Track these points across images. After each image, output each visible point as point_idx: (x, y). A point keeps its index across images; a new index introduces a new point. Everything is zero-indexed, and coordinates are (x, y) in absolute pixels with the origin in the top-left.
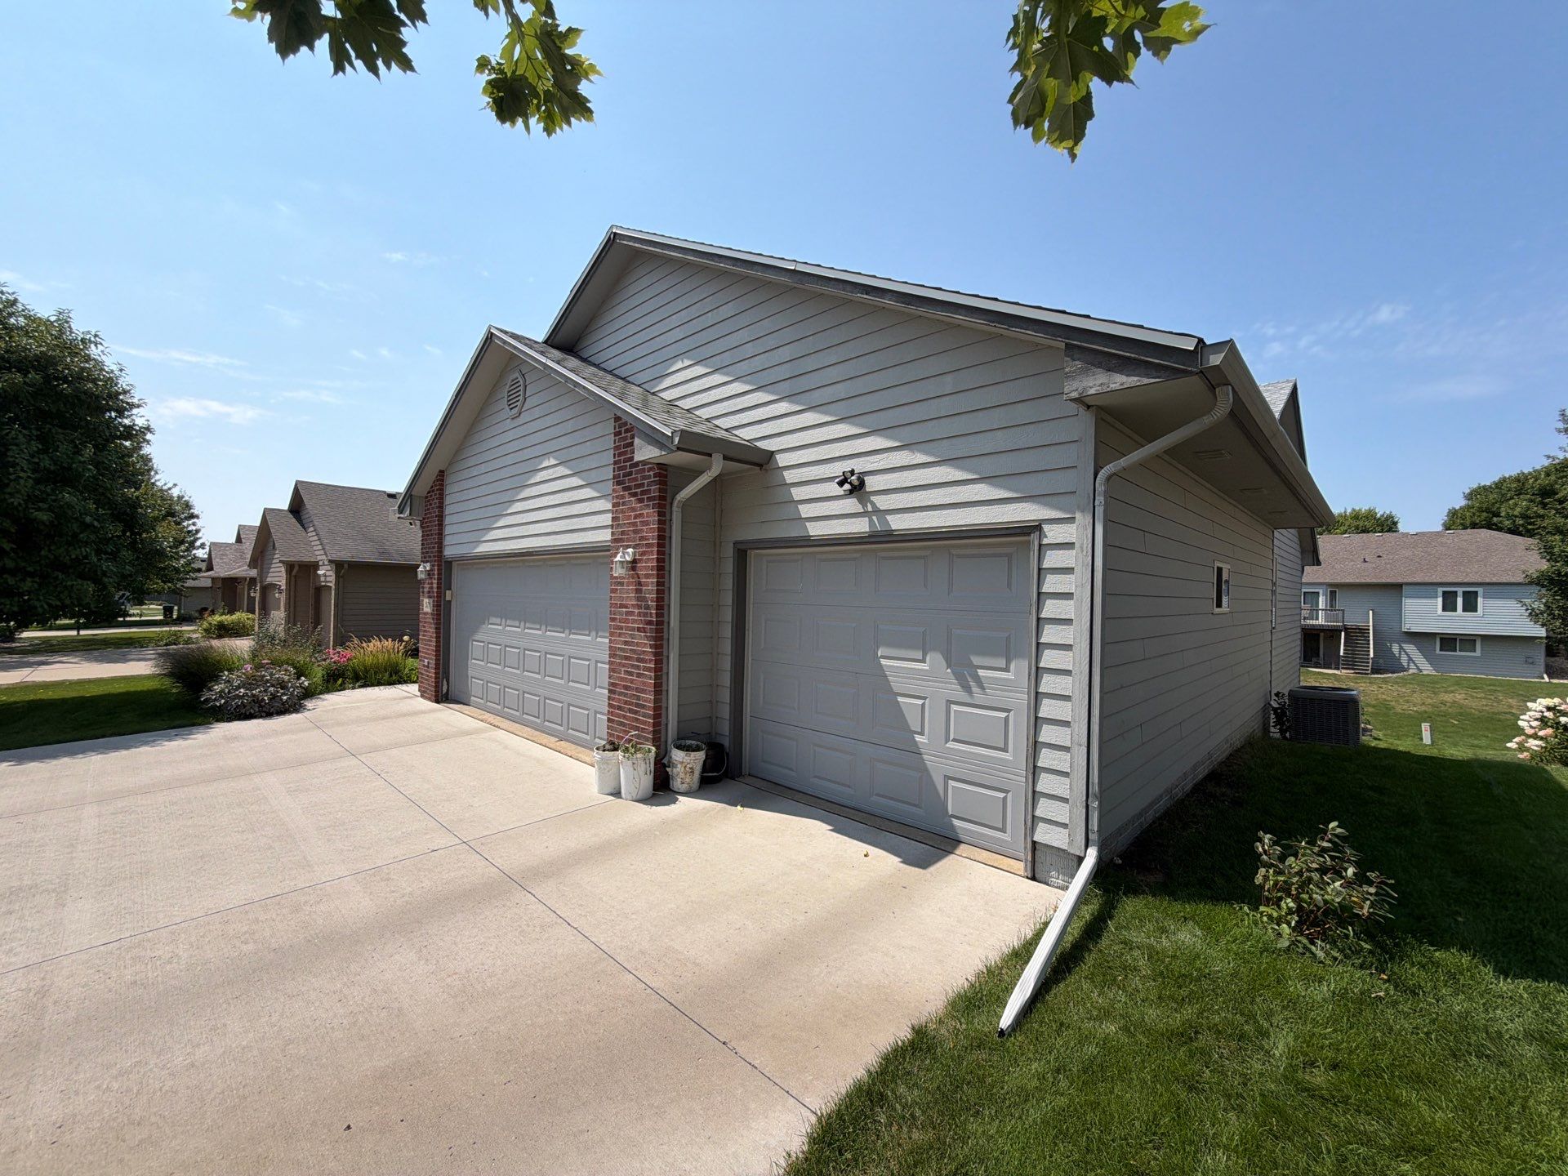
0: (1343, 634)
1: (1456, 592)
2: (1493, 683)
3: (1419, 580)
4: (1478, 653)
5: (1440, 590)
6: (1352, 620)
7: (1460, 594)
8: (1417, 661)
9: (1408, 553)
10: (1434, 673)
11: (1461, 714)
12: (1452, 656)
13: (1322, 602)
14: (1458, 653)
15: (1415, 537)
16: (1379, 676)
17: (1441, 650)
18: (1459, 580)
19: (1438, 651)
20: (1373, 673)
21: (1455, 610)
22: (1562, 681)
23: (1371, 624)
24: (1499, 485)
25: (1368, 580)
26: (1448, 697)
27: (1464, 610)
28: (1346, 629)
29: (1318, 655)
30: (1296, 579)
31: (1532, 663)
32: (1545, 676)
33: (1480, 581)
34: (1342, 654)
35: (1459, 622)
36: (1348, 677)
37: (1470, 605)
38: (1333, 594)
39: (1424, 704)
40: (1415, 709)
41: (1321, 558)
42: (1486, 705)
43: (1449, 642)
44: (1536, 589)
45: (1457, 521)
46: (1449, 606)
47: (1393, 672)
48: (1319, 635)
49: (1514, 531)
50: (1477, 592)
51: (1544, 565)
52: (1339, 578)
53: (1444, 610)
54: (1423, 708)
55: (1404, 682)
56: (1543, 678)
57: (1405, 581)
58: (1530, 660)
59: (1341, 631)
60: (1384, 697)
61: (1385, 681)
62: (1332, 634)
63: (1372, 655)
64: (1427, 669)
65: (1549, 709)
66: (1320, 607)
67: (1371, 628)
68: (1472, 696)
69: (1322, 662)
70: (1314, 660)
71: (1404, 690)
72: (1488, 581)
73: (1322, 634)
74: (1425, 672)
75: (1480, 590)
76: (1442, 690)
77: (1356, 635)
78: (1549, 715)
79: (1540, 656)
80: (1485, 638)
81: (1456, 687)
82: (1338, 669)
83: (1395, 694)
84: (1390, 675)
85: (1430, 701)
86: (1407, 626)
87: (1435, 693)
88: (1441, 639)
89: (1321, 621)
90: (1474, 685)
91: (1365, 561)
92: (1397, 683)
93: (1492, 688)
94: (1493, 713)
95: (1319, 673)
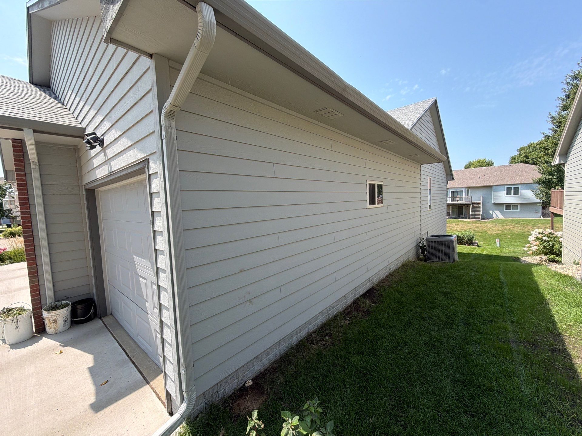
0: (471, 206)
1: (511, 188)
2: (523, 221)
3: (498, 184)
4: (519, 210)
5: (506, 187)
6: (475, 200)
7: (513, 189)
8: (497, 214)
9: (495, 174)
10: (503, 218)
11: (511, 233)
12: (510, 211)
13: (464, 194)
14: (512, 210)
15: (498, 168)
16: (484, 221)
17: (506, 209)
18: (512, 183)
19: (505, 210)
20: (481, 220)
21: (511, 194)
22: (547, 218)
23: (481, 201)
24: (529, 146)
25: (480, 185)
26: (507, 227)
27: (514, 194)
28: (472, 204)
29: (463, 214)
30: (445, 187)
31: (537, 212)
32: (542, 217)
33: (520, 183)
34: (470, 213)
35: (512, 199)
36: (472, 222)
37: (516, 192)
38: (468, 191)
39: (499, 230)
40: (495, 233)
41: (454, 178)
42: (521, 229)
43: (508, 206)
44: (537, 185)
45: (513, 160)
46: (509, 193)
47: (489, 219)
48: (463, 207)
49: (533, 163)
50: (518, 187)
51: (540, 176)
52: (470, 185)
53: (507, 194)
54: (498, 232)
55: (493, 222)
56: (541, 218)
57: (493, 184)
58: (537, 211)
59: (470, 205)
60: (485, 229)
61: (486, 223)
62: (468, 206)
63: (481, 213)
64: (501, 216)
65: (539, 233)
66: (463, 196)
67: (481, 203)
68: (516, 226)
69: (464, 217)
70: (461, 216)
71: (492, 225)
72: (522, 183)
73: (464, 206)
74: (500, 218)
75: (519, 186)
76: (506, 224)
77: (475, 206)
78: (539, 236)
79: (540, 209)
80: (521, 204)
81: (511, 223)
82: (469, 219)
83: (489, 227)
84: (488, 220)
85: (501, 229)
86: (494, 201)
87: (503, 226)
88: (506, 205)
89: (464, 201)
90: (517, 222)
91: (479, 178)
92: (490, 223)
93: (523, 222)
94: (523, 232)
95: (462, 221)
